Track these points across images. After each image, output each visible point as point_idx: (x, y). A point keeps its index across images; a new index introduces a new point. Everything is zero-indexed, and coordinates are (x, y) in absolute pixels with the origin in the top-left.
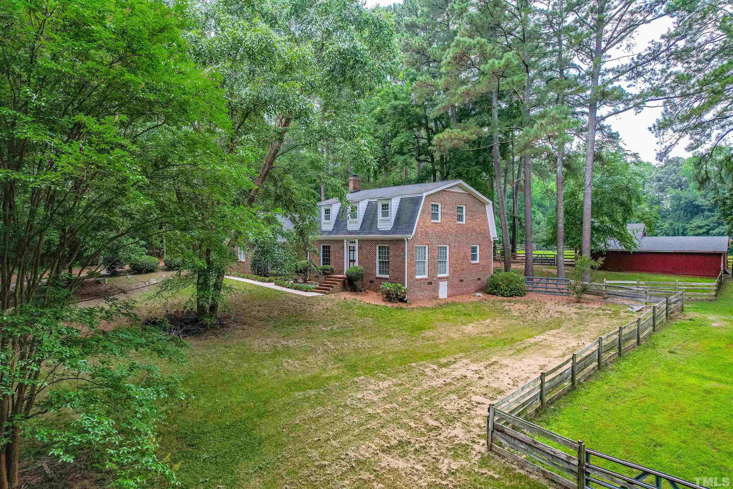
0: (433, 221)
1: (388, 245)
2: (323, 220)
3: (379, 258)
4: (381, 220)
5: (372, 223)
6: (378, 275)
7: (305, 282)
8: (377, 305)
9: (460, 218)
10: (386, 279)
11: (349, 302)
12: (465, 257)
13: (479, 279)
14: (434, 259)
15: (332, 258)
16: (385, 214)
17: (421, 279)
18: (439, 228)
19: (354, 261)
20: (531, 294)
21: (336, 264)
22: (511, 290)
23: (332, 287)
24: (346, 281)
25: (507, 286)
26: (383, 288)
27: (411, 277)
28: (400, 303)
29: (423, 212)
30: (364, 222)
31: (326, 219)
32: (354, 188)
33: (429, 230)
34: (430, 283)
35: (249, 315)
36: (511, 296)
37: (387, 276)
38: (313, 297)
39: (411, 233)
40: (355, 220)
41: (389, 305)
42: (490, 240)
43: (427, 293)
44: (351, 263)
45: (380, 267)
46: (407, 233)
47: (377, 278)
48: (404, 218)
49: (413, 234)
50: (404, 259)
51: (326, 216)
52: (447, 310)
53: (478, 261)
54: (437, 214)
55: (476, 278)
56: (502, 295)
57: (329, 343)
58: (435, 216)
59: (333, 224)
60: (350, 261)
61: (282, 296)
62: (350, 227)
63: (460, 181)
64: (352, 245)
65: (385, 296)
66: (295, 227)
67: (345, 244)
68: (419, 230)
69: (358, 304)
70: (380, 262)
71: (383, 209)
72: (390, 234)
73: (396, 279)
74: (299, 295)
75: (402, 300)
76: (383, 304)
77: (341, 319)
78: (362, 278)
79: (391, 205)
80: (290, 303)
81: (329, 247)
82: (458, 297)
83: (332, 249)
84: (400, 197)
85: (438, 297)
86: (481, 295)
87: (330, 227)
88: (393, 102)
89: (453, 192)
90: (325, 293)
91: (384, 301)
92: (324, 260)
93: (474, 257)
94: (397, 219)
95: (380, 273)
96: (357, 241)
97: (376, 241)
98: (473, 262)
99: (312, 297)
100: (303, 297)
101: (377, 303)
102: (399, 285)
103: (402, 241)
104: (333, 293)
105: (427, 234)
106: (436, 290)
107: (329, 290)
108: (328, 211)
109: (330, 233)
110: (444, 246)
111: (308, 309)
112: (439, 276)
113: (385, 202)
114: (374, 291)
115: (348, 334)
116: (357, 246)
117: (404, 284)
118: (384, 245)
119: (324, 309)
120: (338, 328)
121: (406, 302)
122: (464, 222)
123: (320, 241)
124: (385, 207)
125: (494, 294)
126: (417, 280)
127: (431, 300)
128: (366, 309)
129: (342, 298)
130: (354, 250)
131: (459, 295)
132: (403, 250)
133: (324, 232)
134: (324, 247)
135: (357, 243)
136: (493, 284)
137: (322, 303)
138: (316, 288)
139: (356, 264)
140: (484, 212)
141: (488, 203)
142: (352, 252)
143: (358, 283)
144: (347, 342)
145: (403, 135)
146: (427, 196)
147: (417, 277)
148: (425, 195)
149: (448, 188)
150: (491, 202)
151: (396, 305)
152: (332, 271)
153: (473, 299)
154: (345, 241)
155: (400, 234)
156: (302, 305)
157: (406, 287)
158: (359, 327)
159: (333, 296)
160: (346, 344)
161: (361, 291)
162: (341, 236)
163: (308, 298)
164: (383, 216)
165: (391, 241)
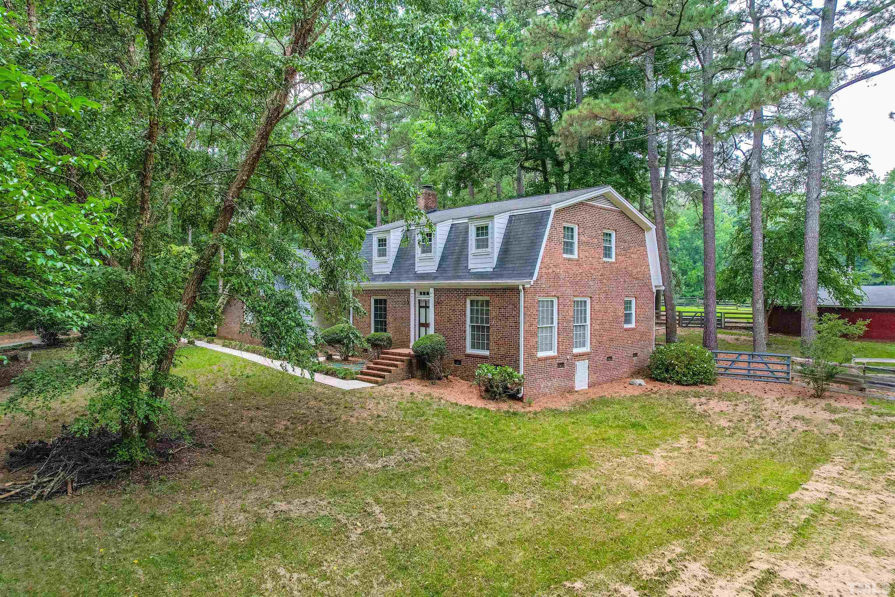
0: (565, 256)
1: (487, 298)
2: (375, 257)
3: (471, 322)
4: (474, 255)
5: (458, 261)
6: (469, 351)
7: (346, 359)
8: (470, 408)
9: (607, 252)
10: (484, 358)
11: (419, 400)
12: (616, 319)
13: (635, 355)
14: (568, 321)
15: (390, 319)
16: (482, 244)
17: (546, 359)
18: (575, 269)
19: (426, 325)
20: (723, 381)
21: (398, 330)
22: (694, 374)
23: (390, 371)
24: (414, 361)
25: (686, 367)
26: (480, 375)
27: (530, 355)
28: (511, 403)
29: (550, 239)
30: (443, 258)
31: (380, 256)
32: (426, 207)
33: (561, 271)
34: (561, 365)
35: (233, 428)
36: (695, 384)
37: (486, 353)
38: (354, 390)
39: (531, 275)
40: (429, 254)
41: (492, 406)
42: (651, 290)
43: (556, 382)
44: (423, 329)
45: (473, 336)
46: (521, 275)
47: (469, 356)
48: (516, 249)
49: (535, 278)
50: (518, 323)
51: (379, 250)
52: (599, 415)
53: (633, 325)
54: (572, 244)
55: (630, 353)
56: (679, 383)
57: (377, 509)
58: (568, 247)
59: (392, 261)
60: (421, 325)
61: (301, 388)
62: (421, 267)
63: (609, 189)
64: (423, 298)
65: (483, 388)
66: (321, 265)
67: (412, 296)
68: (544, 270)
69: (435, 407)
70: (473, 327)
71: (478, 235)
72: (491, 279)
73: (503, 357)
74: (331, 387)
75: (514, 397)
76: (480, 404)
77: (405, 439)
78: (442, 355)
79: (493, 228)
80: (312, 403)
81: (385, 301)
82: (605, 386)
83: (390, 305)
84: (508, 214)
85: (573, 388)
86: (640, 381)
87: (387, 269)
88: (488, 69)
89: (597, 207)
90: (376, 382)
91: (482, 397)
92: (376, 322)
93: (627, 318)
94: (505, 251)
95: (473, 347)
96: (432, 291)
97: (466, 292)
98: (626, 326)
99: (352, 392)
100: (336, 390)
101: (468, 403)
102: (510, 370)
103: (514, 290)
104: (390, 382)
105: (557, 276)
106: (571, 376)
107: (383, 377)
108: (382, 242)
109: (387, 277)
110: (583, 299)
111: (344, 418)
112: (576, 351)
113: (482, 223)
114: (462, 378)
115: (418, 480)
116: (431, 299)
117: (517, 368)
118: (480, 298)
119: (372, 416)
120: (398, 464)
121: (521, 400)
122: (613, 260)
123: (369, 292)
124: (482, 231)
125: (663, 380)
126: (540, 360)
127: (562, 395)
128: (451, 416)
129: (407, 391)
130: (427, 307)
131: (606, 382)
132: (516, 306)
133: (375, 278)
134: (376, 301)
135: (432, 295)
136: (663, 364)
137: (370, 404)
138: (362, 373)
139: (431, 331)
140: (643, 243)
141: (650, 229)
142: (423, 310)
143: (435, 365)
144: (417, 506)
145: (504, 123)
146: (557, 211)
147: (541, 354)
148: (553, 208)
149: (589, 200)
150: (654, 227)
151: (505, 406)
152: (390, 343)
153: (631, 391)
154: (412, 291)
155: (510, 278)
156: (334, 407)
157: (522, 372)
158: (441, 460)
159: (389, 389)
160: (415, 513)
161: (439, 379)
162: (404, 283)
163: (344, 393)
164: (478, 247)
165: (492, 291)
